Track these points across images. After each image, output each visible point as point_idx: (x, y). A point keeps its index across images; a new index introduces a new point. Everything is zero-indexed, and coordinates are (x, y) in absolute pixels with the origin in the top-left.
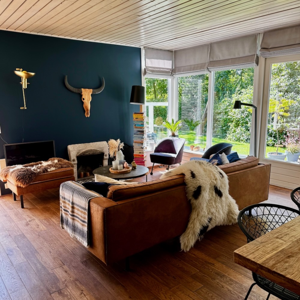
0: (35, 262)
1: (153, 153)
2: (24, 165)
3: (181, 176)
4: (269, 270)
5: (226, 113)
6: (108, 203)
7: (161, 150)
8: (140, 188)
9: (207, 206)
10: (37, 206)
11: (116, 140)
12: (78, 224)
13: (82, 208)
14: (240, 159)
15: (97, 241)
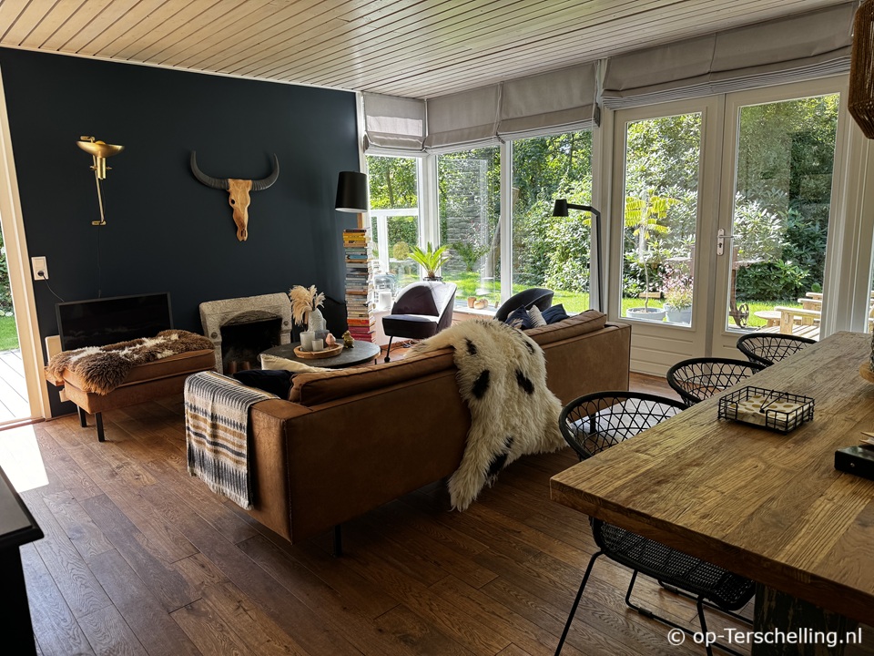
0: (134, 549)
1: (389, 315)
2: (102, 347)
3: (447, 351)
4: (619, 509)
5: (540, 231)
6: (291, 410)
7: (406, 308)
8: (360, 377)
9: (502, 413)
10: (134, 437)
11: (308, 287)
12: (228, 461)
13: (235, 425)
14: (568, 317)
15: (270, 494)
